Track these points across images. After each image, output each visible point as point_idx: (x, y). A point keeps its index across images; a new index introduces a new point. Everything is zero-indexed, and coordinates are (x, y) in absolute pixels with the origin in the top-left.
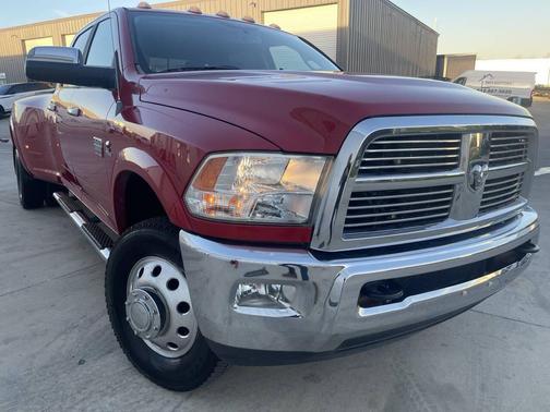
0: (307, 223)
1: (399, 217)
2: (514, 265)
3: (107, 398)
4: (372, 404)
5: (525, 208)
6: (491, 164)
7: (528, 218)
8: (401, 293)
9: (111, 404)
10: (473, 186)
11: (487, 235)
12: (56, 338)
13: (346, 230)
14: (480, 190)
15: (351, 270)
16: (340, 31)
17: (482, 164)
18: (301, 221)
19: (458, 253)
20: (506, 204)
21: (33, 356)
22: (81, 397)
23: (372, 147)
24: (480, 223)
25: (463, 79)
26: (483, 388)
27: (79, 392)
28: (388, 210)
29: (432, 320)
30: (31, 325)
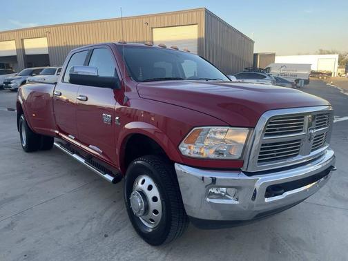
0: (240, 158)
1: (278, 155)
2: (323, 179)
3: (128, 252)
4: (263, 248)
5: (328, 149)
6: (316, 129)
7: (330, 153)
8: (283, 191)
9: (132, 255)
10: (309, 140)
11: (310, 164)
12: (85, 225)
13: (259, 161)
14: (312, 141)
15: (262, 180)
16: (200, 40)
17: (313, 129)
18: (237, 157)
19: (298, 173)
20: (320, 147)
21: (78, 234)
22: (114, 253)
23: (270, 123)
24: (307, 158)
25: (269, 68)
26: (314, 238)
27: (113, 251)
28: (273, 152)
29: (290, 205)
30: (68, 218)
